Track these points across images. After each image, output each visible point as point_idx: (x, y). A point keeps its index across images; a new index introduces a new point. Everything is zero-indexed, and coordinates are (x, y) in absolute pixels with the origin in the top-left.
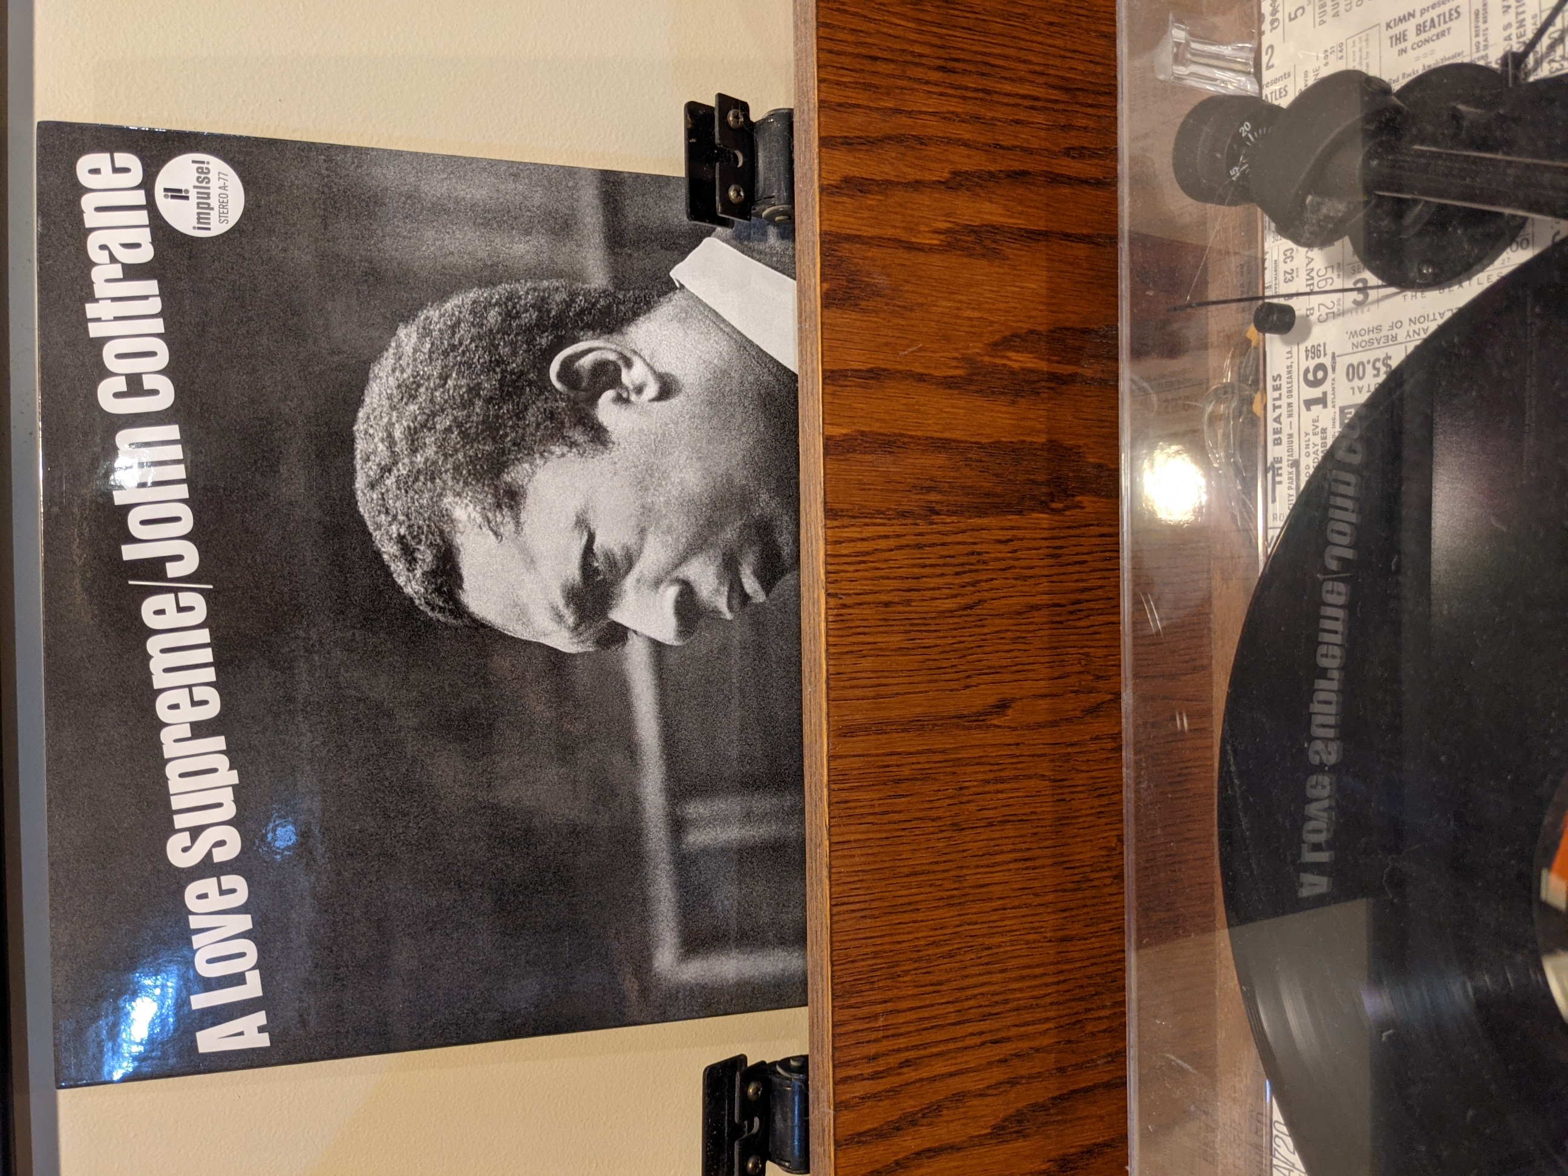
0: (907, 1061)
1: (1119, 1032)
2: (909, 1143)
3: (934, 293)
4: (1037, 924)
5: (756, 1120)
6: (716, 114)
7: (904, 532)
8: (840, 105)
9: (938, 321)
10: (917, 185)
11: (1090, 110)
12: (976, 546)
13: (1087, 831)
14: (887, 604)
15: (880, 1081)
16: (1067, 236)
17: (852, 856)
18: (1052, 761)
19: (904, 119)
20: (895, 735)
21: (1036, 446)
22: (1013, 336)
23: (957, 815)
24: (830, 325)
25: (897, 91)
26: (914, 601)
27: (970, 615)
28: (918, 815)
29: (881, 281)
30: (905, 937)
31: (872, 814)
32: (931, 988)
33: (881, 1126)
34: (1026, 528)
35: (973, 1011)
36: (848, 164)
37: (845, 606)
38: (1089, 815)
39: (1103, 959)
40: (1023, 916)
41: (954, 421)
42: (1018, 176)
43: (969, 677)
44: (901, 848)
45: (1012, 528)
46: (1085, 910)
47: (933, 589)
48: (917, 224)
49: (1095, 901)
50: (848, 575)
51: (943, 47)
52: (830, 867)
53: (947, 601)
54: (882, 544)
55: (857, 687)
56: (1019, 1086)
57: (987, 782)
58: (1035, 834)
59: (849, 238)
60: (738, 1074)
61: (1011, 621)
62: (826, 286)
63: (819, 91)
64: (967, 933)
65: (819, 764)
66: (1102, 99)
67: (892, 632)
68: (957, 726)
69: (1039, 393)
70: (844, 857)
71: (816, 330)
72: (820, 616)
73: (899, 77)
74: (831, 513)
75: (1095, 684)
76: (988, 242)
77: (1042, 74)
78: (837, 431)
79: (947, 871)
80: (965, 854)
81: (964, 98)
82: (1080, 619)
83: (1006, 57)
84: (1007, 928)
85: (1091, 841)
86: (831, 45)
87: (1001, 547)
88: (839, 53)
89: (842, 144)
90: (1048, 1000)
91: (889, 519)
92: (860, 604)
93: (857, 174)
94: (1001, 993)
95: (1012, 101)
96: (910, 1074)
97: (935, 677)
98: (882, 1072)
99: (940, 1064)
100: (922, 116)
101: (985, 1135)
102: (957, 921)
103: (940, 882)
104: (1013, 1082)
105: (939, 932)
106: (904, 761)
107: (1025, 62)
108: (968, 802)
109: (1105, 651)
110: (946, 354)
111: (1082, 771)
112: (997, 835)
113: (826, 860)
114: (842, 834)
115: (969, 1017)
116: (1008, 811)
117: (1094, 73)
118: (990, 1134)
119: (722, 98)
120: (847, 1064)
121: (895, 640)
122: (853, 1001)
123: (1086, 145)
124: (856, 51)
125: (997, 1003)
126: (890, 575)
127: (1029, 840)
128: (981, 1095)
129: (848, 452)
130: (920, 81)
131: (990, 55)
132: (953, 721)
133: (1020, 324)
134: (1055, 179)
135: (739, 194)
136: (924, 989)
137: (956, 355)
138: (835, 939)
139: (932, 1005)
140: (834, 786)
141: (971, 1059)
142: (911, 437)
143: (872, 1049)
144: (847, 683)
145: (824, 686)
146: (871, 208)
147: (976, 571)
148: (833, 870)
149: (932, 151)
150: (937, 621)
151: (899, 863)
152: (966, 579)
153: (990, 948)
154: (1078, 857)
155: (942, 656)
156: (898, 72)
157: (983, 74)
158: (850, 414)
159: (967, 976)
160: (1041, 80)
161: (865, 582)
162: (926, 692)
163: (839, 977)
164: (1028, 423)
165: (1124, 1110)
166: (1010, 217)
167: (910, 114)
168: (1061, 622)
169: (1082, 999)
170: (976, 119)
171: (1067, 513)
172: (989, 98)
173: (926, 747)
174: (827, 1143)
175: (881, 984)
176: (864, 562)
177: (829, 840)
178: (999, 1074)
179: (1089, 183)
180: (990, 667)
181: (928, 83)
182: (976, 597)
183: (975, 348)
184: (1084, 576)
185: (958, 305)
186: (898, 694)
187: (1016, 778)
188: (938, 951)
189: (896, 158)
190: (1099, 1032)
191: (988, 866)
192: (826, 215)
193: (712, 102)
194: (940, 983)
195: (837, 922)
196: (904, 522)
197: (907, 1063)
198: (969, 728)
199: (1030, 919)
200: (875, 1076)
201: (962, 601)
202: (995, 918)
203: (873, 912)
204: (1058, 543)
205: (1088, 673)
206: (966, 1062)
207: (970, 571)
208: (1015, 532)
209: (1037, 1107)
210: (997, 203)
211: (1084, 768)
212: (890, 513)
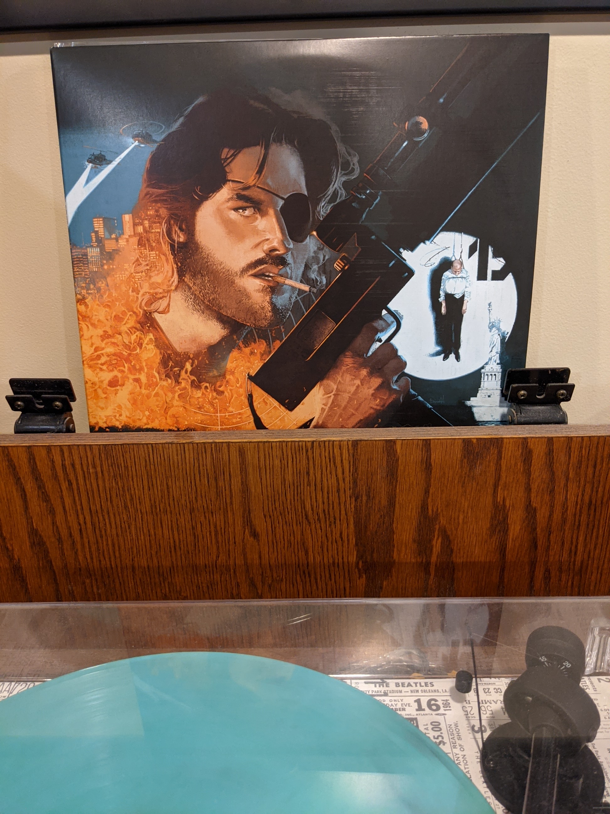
0: (71, 484)
1: (86, 598)
2: (30, 486)
3: (472, 499)
4: (141, 553)
5: (42, 407)
6: (564, 384)
7: (346, 482)
8: (570, 448)
9: (457, 501)
10: (528, 489)
11: (570, 583)
12: (338, 521)
13: (190, 580)
14: (308, 473)
15: (61, 470)
16: (503, 570)
17: (177, 455)
18: (226, 562)
19: (563, 483)
20: (240, 478)
21: (392, 553)
22: (450, 541)
23: (199, 511)
24: (454, 443)
25: (578, 479)
26: (310, 488)
27: (302, 518)
28: (199, 490)
29: (478, 471)
30: (135, 483)
31: (199, 466)
32: (109, 497)
33: (38, 470)
34: (348, 548)
35: (97, 519)
36: (539, 452)
37: (307, 451)
38: (198, 580)
39: (123, 588)
40: (146, 546)
41: (404, 509)
42: (534, 544)
43: (270, 517)
44: (181, 480)
45: (348, 540)
46: (149, 579)
47: (316, 498)
48: (508, 489)
49: (153, 584)
50: (323, 453)
51: (602, 503)
52: (172, 443)
53: (310, 504)
54: (340, 471)
55: (265, 458)
56: (57, 543)
57: (216, 527)
58: (188, 552)
59: (500, 453)
60: (67, 396)
61: (299, 540)
62: (475, 441)
63: (577, 437)
64: (137, 516)
65: (224, 438)
66: (576, 589)
67: (293, 476)
68: (244, 510)
69: (420, 555)
70: (177, 450)
71: (452, 436)
72: (302, 438)
73: (585, 481)
74: (356, 443)
75: (266, 586)
76: (499, 528)
77: (589, 557)
78: (398, 447)
79: (169, 505)
80: (178, 515)
81: (575, 515)
82: (301, 577)
83: (597, 538)
84: (139, 537)
85: (185, 582)
86: (601, 443)
87: (338, 535)
88: (597, 447)
89: (549, 449)
90: (102, 559)
91: (353, 475)
92: (308, 459)
93: (534, 457)
94: (106, 535)
95: (574, 540)
96: (64, 486)
97: (270, 499)
98: (66, 470)
99: (69, 501)
100: (565, 492)
101: (33, 527)
102: (144, 510)
103: (163, 500)
104: (60, 540)
105: (138, 501)
106: (226, 482)
107: (595, 547)
108: (205, 517)
109: (284, 590)
110: (440, 505)
111: (221, 578)
112: (188, 532)
113: (176, 441)
114: (189, 450)
115: (94, 518)
116: (200, 537)
117: (590, 585)
118: (34, 529)
119: (573, 386)
120: (70, 453)
121: (289, 478)
122: (103, 455)
123: (551, 580)
124: (599, 457)
125: (101, 531)
126: (323, 475)
127: (185, 549)
128: (54, 523)
129: (387, 453)
130: (584, 491)
131: (598, 528)
132: (247, 509)
133: (456, 545)
134: (533, 564)
135: (522, 396)
136: (108, 492)
137: (439, 510)
138: (135, 446)
139: (100, 497)
140: (213, 445)
141: (72, 518)
142: (396, 487)
143: (78, 467)
144: (267, 452)
145: (265, 440)
146: (516, 464)
147: (326, 521)
148: (170, 445)
149: (547, 498)
150: (299, 500)
151: (173, 479)
152: (322, 515)
153: (129, 528)
154: (176, 575)
155: (281, 502)
156: (588, 480)
157: (588, 525)
158: (407, 454)
159: (115, 515)
160: (586, 557)
161: (319, 462)
162: (263, 495)
163: (115, 448)
164: (404, 549)
165: (44, 600)
166: (513, 539)
167: (566, 485)
168: (299, 566)
169: (102, 576)
170: (564, 521)
171: (356, 570)
172: (575, 528)
173: (233, 495)
174: (30, 442)
175: (111, 470)
176: (330, 461)
177: (186, 443)
178: (64, 533)
179: (531, 582)
180: (275, 528)
181: (583, 495)
182: (312, 521)
183: (443, 521)
184: (323, 578)
185: (466, 512)
186: (261, 479)
187: (217, 542)
188: (128, 500)
189: (542, 478)
190: (85, 587)
191: (172, 527)
192: (512, 441)
193: (570, 382)
194: (111, 502)
195: (144, 447)
196: (351, 482)
197: (70, 484)
198: (243, 517)
199: (144, 550)
200: (64, 466)
201: (310, 513)
202: (145, 531)
203: (148, 466)
204: (341, 566)
205: (273, 581)
206: (70, 516)
207: (325, 518)
208: (346, 542)
209: (46, 553)
210: (519, 532)
211: (222, 579)
212: (356, 475)
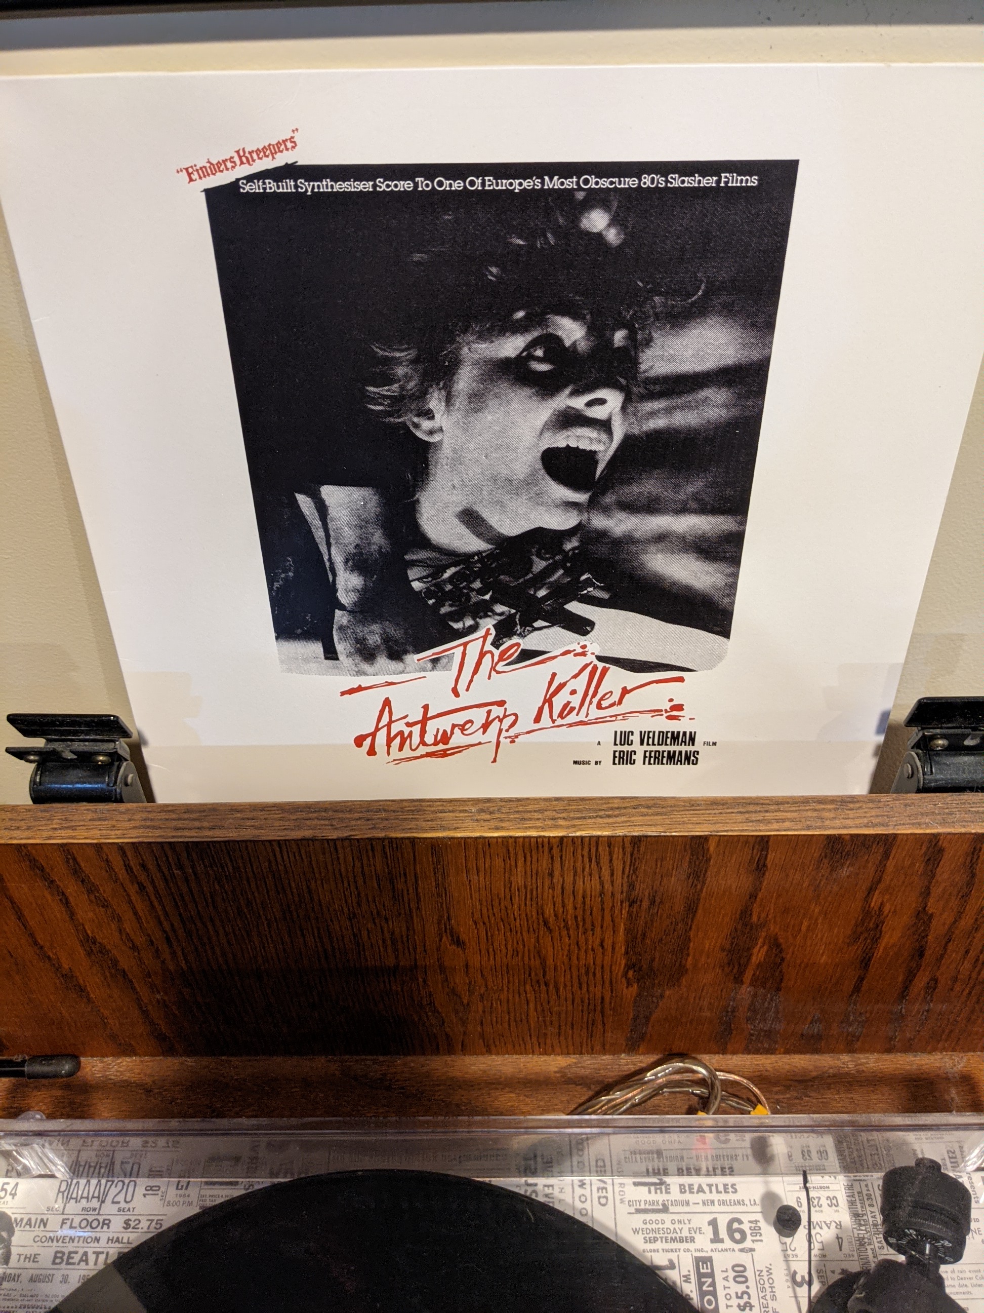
0: (145, 887)
2: (72, 888)
3: (827, 904)
7: (616, 885)
9: (802, 907)
10: (926, 894)
11: (966, 992)
12: (599, 927)
14: (551, 875)
15: (124, 872)
16: (861, 979)
17: (324, 853)
20: (433, 880)
22: (781, 949)
23: (363, 916)
24: (810, 842)
26: (553, 892)
27: (539, 925)
28: (362, 893)
29: (845, 872)
30: (253, 884)
31: (362, 866)
32: (210, 901)
33: (83, 872)
34: (613, 956)
36: (955, 851)
37: (551, 849)
41: (711, 915)
43: (484, 923)
44: (332, 882)
45: (613, 949)
47: (563, 901)
48: (891, 894)
50: (579, 851)
52: (313, 840)
53: (552, 910)
54: (606, 872)
55: (477, 858)
56: (131, 951)
59: (887, 853)
61: (532, 948)
62: (847, 840)
64: (260, 923)
65: (406, 825)
67: (526, 877)
68: (441, 917)
69: (729, 964)
70: (323, 848)
71: (808, 827)
72: (543, 829)
74: (637, 841)
78: (712, 846)
79: (314, 911)
87: (597, 943)
89: (974, 848)
91: (628, 876)
92: (552, 858)
93: (945, 857)
96: (133, 888)
97: (484, 904)
98: (132, 872)
99: (143, 906)
101: (86, 932)
102: (271, 917)
103: (303, 905)
104: (135, 949)
105: (260, 906)
106: (409, 884)
108: (375, 923)
110: (772, 911)
113: (319, 834)
114: (343, 847)
115: (188, 925)
116: (368, 945)
118: (88, 935)
120: (136, 850)
121: (518, 880)
122: (194, 854)
123: (937, 989)
125: (201, 939)
126: (577, 878)
127: (343, 957)
128: (121, 930)
129: (692, 852)
132: (446, 914)
133: (790, 953)
134: (912, 973)
135: (939, 746)
136: (209, 896)
137: (770, 917)
138: (248, 844)
139: (195, 902)
140: (386, 842)
141: (150, 924)
142: (702, 889)
143: (152, 866)
144: (481, 851)
145: (478, 835)
146: (912, 864)
147: (578, 927)
148: (310, 841)
149: (955, 902)
150: (534, 906)
152: (571, 922)
155: (503, 907)
158: (727, 853)
161: (572, 862)
162: (472, 899)
163: (215, 847)
168: (530, 975)
171: (624, 979)
173: (422, 898)
174: (64, 833)
175: (211, 872)
176: (590, 861)
177: (338, 839)
178: (140, 940)
179: (904, 991)
180: (492, 935)
182: (554, 928)
183: (774, 928)
185: (814, 918)
188: (243, 905)
189: (953, 881)
192: (912, 837)
194: (215, 907)
195: (265, 847)
196: (625, 885)
197: (143, 885)
198: (439, 923)
201: (552, 919)
204: (598, 975)
208: (610, 950)
210: (898, 941)
212: (634, 877)
